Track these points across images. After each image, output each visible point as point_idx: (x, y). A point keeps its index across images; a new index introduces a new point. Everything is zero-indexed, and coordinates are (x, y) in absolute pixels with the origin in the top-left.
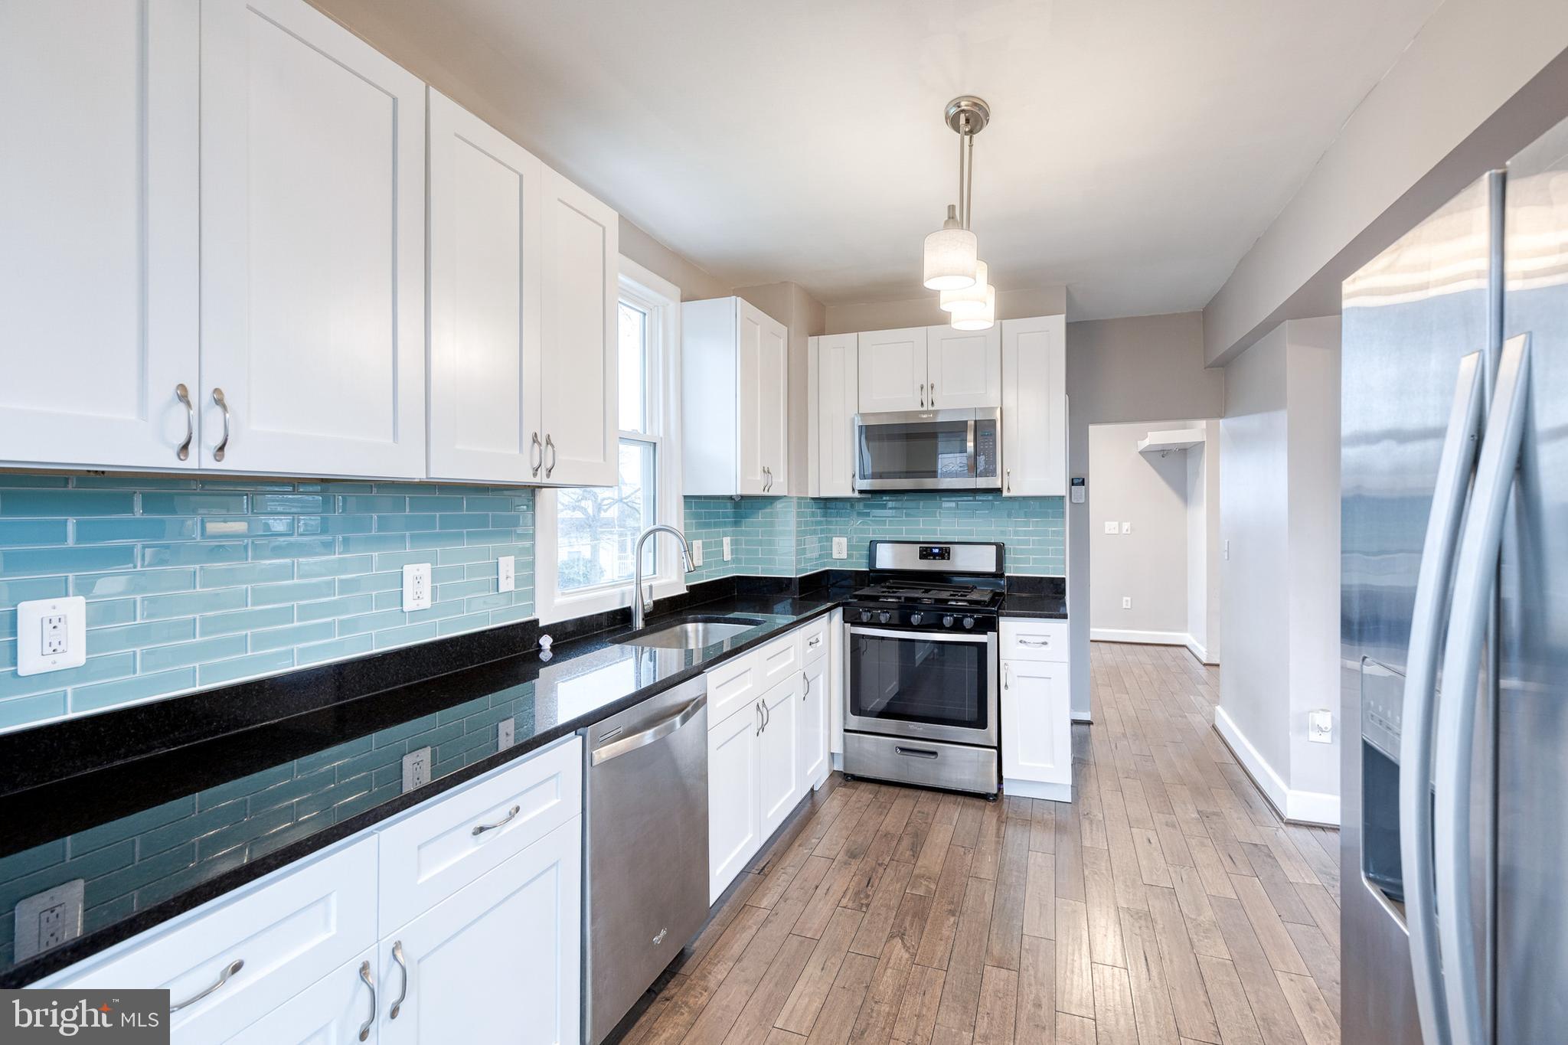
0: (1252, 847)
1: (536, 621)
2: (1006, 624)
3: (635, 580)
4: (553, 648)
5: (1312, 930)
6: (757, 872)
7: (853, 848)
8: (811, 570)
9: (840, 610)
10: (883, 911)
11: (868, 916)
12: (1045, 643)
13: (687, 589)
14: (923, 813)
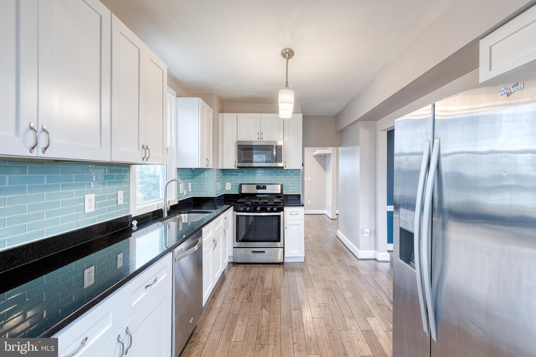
0: (352, 267)
1: (131, 215)
2: (286, 209)
3: (164, 198)
4: (137, 225)
5: (369, 285)
6: (212, 297)
7: (243, 285)
8: (220, 194)
9: (232, 207)
10: (257, 301)
11: (253, 304)
12: (298, 214)
13: (178, 202)
14: (262, 271)
